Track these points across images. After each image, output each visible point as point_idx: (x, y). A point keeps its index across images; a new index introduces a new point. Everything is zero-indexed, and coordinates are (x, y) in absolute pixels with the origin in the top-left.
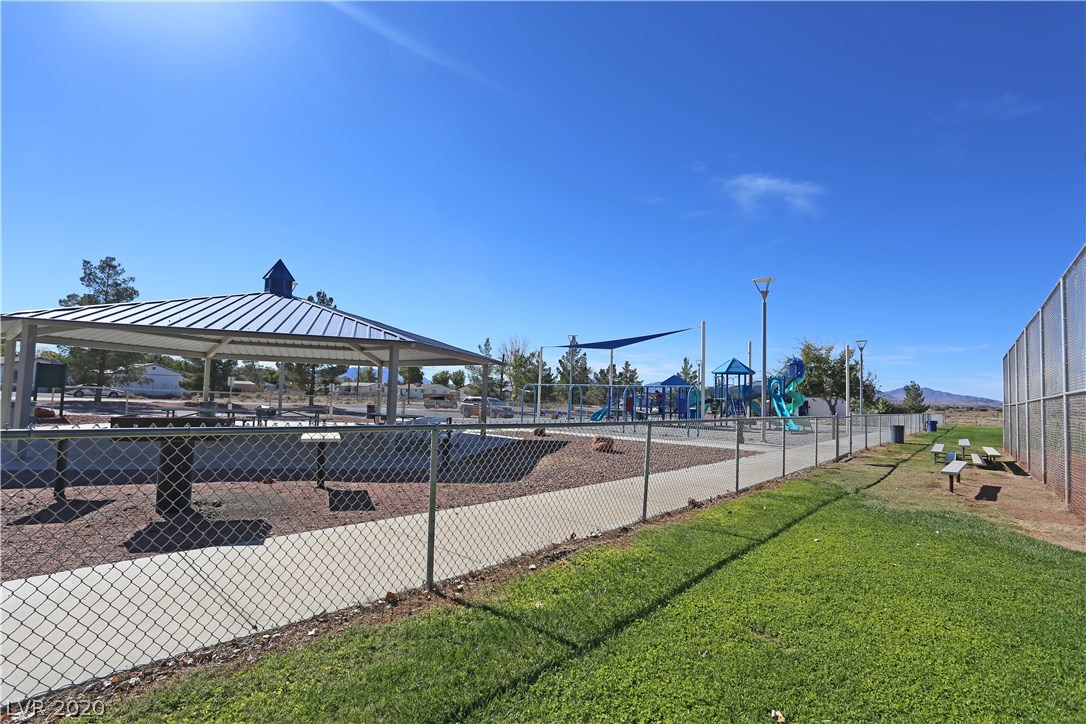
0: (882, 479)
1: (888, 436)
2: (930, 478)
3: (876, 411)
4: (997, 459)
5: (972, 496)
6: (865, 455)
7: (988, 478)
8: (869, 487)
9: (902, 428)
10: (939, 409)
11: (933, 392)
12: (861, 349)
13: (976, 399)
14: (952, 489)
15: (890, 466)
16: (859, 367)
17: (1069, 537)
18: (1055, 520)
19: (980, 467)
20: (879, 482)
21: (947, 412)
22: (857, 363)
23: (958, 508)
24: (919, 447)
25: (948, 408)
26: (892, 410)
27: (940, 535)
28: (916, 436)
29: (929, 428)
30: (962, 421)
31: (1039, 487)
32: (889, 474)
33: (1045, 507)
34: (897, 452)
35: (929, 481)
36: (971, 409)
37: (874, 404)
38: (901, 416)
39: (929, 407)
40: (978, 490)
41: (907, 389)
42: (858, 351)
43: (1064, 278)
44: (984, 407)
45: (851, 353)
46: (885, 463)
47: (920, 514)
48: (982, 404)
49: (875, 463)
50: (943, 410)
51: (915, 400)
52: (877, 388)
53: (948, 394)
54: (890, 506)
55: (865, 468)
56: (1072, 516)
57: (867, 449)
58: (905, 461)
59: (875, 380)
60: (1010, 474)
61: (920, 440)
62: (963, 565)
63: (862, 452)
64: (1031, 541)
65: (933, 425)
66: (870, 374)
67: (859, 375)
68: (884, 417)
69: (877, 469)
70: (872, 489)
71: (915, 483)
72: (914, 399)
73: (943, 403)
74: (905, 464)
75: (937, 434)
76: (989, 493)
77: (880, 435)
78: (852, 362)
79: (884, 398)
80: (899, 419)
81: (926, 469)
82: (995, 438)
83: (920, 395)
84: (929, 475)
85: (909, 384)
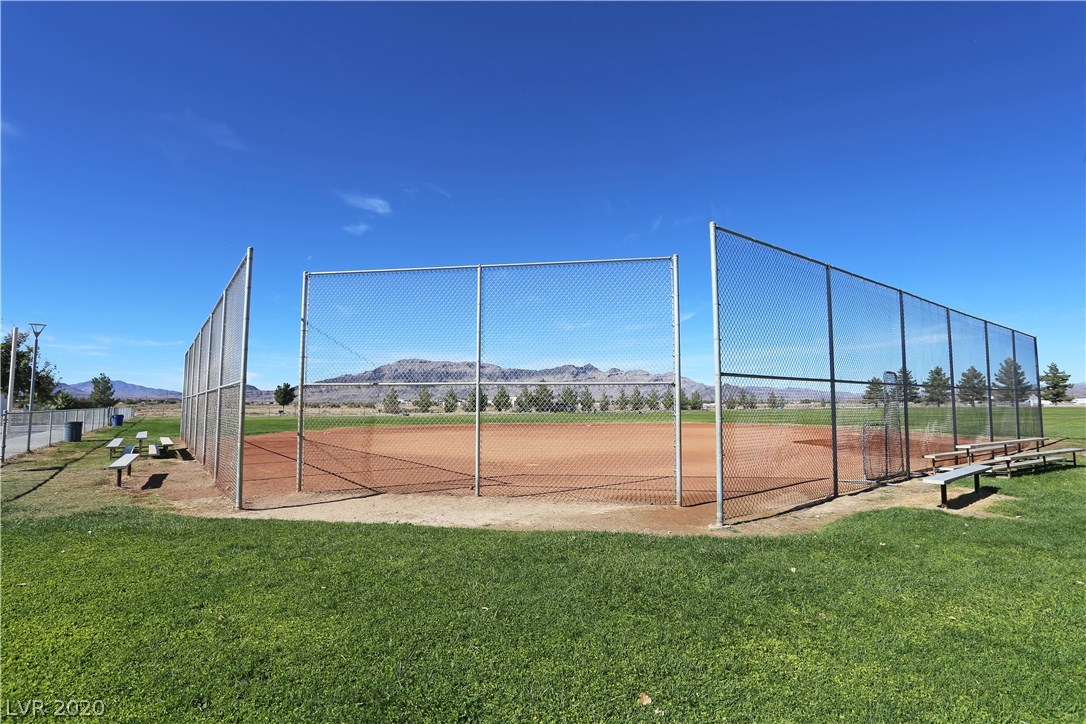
0: (40, 485)
1: (61, 434)
2: (99, 475)
3: (53, 407)
4: (169, 448)
5: (138, 487)
6: (25, 459)
7: (158, 466)
8: (18, 497)
9: (80, 424)
10: (130, 402)
11: (126, 385)
12: (37, 334)
13: (167, 392)
14: (119, 483)
15: (56, 468)
16: (32, 355)
17: (210, 508)
18: (205, 495)
19: (154, 457)
20: (35, 489)
21: (138, 405)
22: (31, 350)
23: (120, 501)
24: (97, 444)
25: (141, 401)
26: (73, 404)
27: (92, 534)
28: (98, 431)
29: (114, 422)
30: (151, 414)
31: (198, 469)
32: (52, 477)
33: (199, 485)
34: (67, 452)
35: (98, 479)
36: (162, 401)
37: (51, 398)
38: (82, 412)
39: (118, 401)
40: (147, 480)
41: (95, 382)
42: (32, 337)
43: (227, 290)
44: (172, 400)
45: (23, 338)
46: (49, 466)
47: (74, 517)
48: (172, 396)
49: (36, 468)
50: (135, 403)
51: (104, 394)
52: (56, 381)
53: (142, 388)
54: (40, 516)
55: (20, 476)
56: (216, 489)
57: (29, 451)
58: (76, 460)
59: (54, 371)
60: (180, 461)
61: (101, 436)
62: (109, 559)
63: (21, 456)
64: (178, 518)
65: (119, 419)
66: (47, 364)
67: (31, 364)
68: (61, 413)
69: (37, 474)
70: (21, 500)
71: (82, 483)
72: (103, 392)
73: (136, 396)
74: (75, 464)
75: (121, 428)
76: (156, 481)
77: (51, 434)
78: (23, 348)
79: (65, 392)
80: (77, 415)
81: (99, 466)
82: (173, 428)
83: (109, 388)
84: (100, 472)
85: (98, 376)
